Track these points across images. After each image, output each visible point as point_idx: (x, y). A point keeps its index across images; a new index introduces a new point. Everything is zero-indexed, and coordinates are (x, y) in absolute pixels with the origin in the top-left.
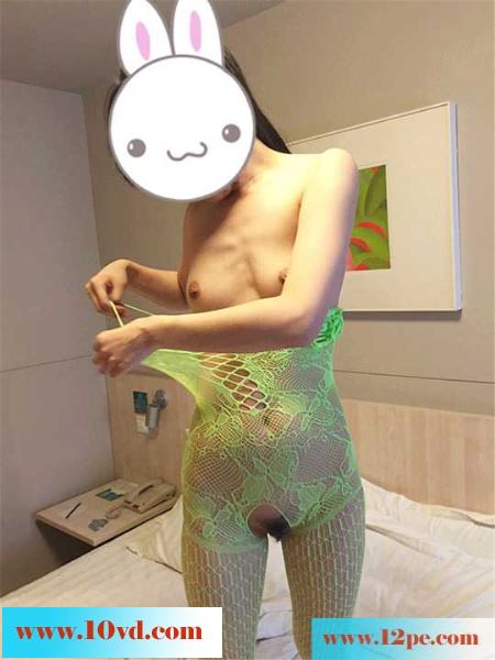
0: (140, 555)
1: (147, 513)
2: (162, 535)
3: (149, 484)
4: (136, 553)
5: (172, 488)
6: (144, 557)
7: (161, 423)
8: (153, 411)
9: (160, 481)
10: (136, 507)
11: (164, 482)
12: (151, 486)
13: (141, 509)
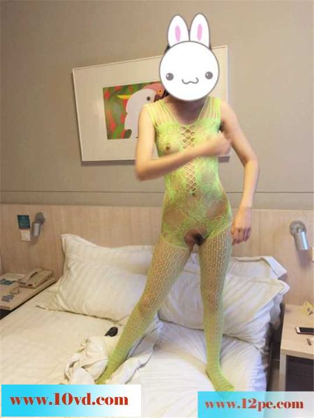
1: (39, 287)
2: (61, 295)
3: (34, 272)
4: (45, 309)
5: (50, 272)
6: (50, 310)
7: (41, 233)
8: (37, 225)
9: (41, 269)
10: (30, 285)
11: (43, 269)
12: (36, 273)
13: (34, 286)
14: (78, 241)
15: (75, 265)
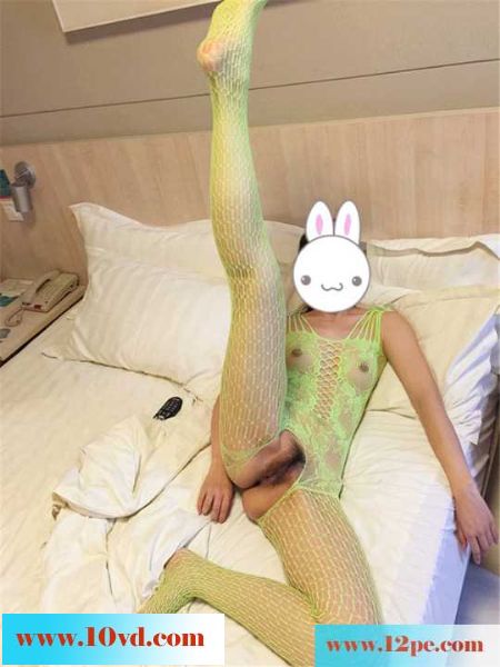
0: (61, 358)
1: (53, 311)
3: (45, 279)
4: (55, 358)
6: (66, 359)
7: (35, 205)
8: (20, 191)
9: (57, 272)
10: (38, 307)
12: (48, 280)
13: (44, 308)
14: (102, 217)
15: (100, 270)
